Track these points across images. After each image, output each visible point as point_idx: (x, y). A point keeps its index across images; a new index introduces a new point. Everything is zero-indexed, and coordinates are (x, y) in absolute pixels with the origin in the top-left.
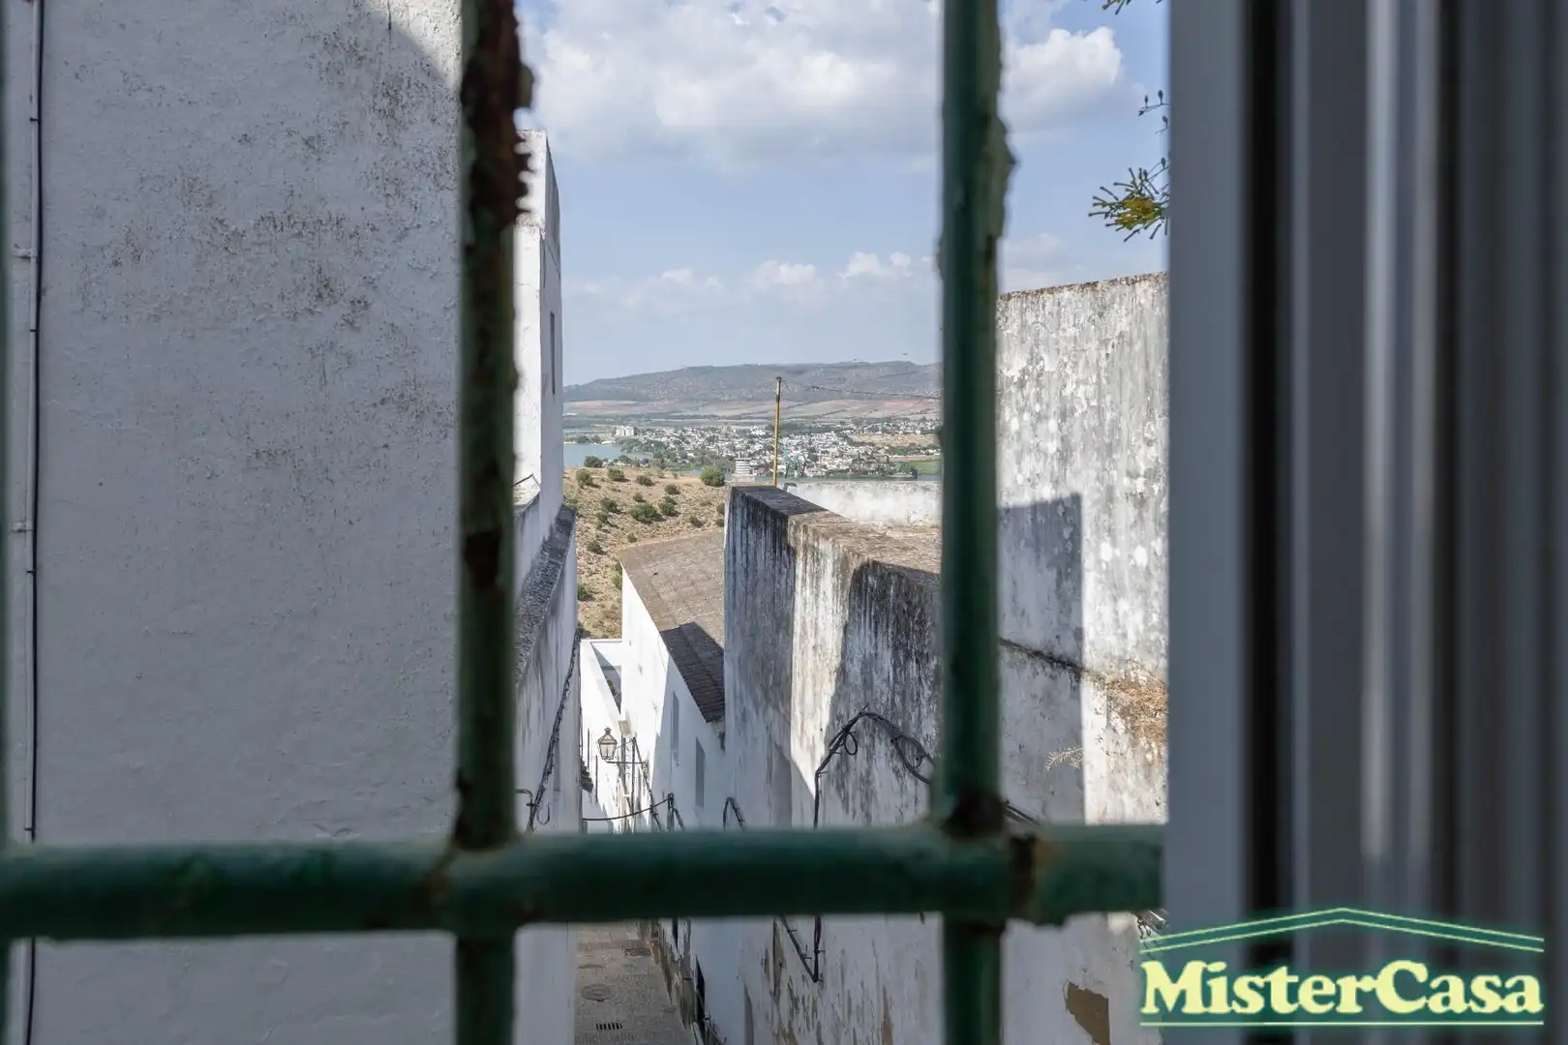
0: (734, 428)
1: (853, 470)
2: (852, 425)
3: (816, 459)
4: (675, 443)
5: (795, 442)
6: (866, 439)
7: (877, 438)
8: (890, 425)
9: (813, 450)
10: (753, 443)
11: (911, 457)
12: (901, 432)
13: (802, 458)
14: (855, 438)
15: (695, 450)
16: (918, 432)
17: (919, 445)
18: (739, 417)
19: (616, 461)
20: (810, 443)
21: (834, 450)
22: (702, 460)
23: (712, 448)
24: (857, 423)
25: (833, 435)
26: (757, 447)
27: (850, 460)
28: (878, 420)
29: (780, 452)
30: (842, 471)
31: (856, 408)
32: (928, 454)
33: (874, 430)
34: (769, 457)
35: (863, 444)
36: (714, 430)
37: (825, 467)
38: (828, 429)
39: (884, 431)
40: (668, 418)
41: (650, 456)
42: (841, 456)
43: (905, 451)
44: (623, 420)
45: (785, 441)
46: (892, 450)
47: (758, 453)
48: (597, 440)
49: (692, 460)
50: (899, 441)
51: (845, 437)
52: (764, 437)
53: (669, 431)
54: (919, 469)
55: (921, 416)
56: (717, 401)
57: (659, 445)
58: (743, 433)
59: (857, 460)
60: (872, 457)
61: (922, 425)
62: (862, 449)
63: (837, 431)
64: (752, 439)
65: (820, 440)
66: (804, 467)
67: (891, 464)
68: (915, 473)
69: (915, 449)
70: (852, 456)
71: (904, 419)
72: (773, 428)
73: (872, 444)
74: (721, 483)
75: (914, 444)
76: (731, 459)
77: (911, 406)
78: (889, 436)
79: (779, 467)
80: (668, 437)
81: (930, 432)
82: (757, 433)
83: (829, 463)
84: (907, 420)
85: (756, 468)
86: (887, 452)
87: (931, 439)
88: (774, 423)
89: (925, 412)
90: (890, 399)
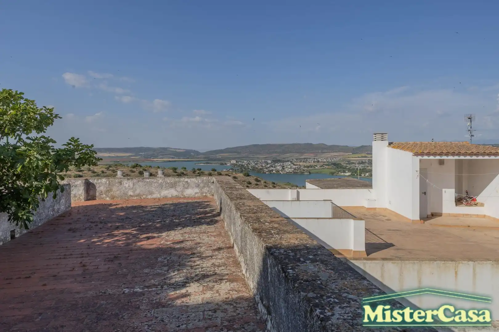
0: (263, 161)
1: (293, 172)
2: (295, 160)
3: (284, 169)
4: (247, 165)
5: (279, 165)
6: (298, 164)
7: (301, 164)
8: (305, 160)
9: (284, 167)
10: (268, 165)
11: (310, 168)
12: (308, 162)
14: (295, 163)
15: (252, 167)
16: (312, 162)
18: (265, 158)
19: (230, 170)
20: (283, 165)
21: (289, 167)
22: (253, 169)
23: (256, 166)
24: (297, 159)
25: (290, 163)
26: (268, 166)
27: (293, 169)
28: (302, 159)
29: (274, 167)
30: (291, 172)
31: (297, 155)
32: (314, 168)
33: (301, 161)
35: (297, 165)
36: (258, 161)
37: (286, 171)
38: (288, 161)
39: (303, 162)
40: (246, 158)
41: (239, 168)
42: (291, 168)
43: (308, 167)
44: (234, 159)
45: (276, 164)
46: (305, 167)
48: (226, 164)
49: (250, 169)
50: (308, 164)
51: (293, 163)
52: (271, 163)
53: (245, 162)
54: (311, 171)
55: (314, 158)
56: (259, 154)
57: (242, 165)
58: (265, 162)
59: (295, 169)
60: (299, 168)
61: (314, 160)
62: (297, 166)
63: (291, 162)
64: (267, 163)
65: (286, 164)
66: (280, 171)
67: (304, 170)
68: (310, 173)
69: (311, 166)
70: (293, 168)
71: (309, 159)
72: (274, 161)
73: (299, 165)
74: (248, 176)
75: (310, 165)
76: (261, 169)
77: (312, 155)
78: (304, 163)
79: (274, 171)
80: (245, 163)
81: (315, 162)
82: (269, 162)
83: (287, 170)
84: (310, 158)
85: (267, 171)
86: (303, 167)
87: (315, 164)
88: (274, 160)
89: (315, 156)
90: (306, 153)
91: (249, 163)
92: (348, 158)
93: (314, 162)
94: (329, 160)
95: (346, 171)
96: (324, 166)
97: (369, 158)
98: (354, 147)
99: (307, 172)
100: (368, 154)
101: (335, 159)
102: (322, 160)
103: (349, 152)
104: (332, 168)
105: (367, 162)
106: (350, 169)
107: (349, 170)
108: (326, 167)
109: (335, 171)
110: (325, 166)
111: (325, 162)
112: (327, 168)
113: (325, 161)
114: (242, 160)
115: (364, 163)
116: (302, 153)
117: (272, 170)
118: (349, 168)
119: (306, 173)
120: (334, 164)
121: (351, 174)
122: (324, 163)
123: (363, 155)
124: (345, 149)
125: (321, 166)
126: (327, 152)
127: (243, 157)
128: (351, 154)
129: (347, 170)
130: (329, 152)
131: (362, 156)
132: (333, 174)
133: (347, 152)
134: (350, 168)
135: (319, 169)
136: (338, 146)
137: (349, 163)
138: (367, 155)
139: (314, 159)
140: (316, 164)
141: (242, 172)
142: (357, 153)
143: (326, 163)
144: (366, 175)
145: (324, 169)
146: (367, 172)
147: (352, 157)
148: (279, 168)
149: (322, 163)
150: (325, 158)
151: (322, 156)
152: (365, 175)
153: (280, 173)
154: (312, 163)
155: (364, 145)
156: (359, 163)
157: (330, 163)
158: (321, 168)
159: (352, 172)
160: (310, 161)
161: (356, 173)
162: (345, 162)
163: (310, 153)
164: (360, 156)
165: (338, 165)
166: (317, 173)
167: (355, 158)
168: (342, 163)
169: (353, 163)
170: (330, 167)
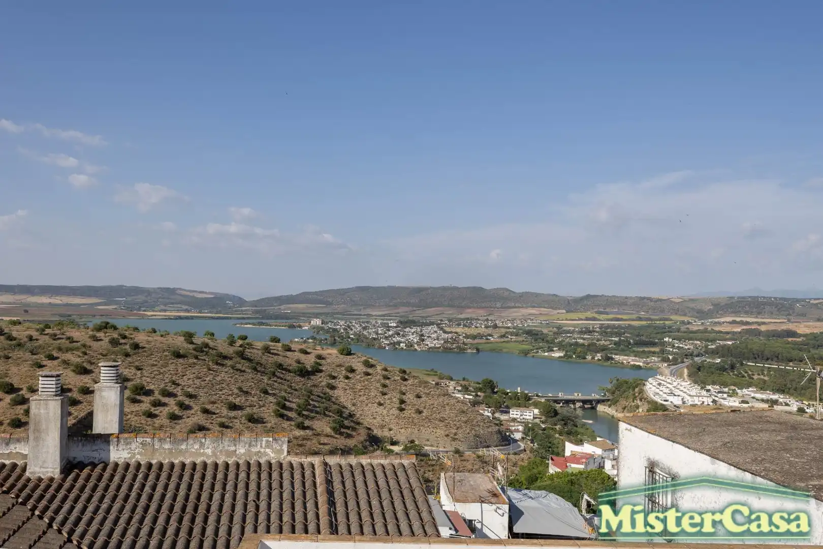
0: (379, 322)
1: (444, 347)
2: (446, 322)
3: (423, 340)
4: (344, 329)
5: (413, 331)
6: (453, 330)
7: (459, 330)
8: (468, 322)
9: (422, 335)
10: (389, 330)
11: (476, 341)
12: (473, 327)
13: (415, 340)
14: (448, 329)
15: (355, 334)
16: (483, 326)
17: (483, 334)
18: (384, 316)
19: (308, 339)
20: (421, 331)
21: (434, 336)
22: (358, 339)
23: (365, 333)
24: (450, 321)
25: (435, 328)
26: (390, 333)
27: (442, 342)
28: (462, 319)
29: (403, 336)
30: (438, 348)
31: (450, 312)
32: (487, 339)
33: (459, 325)
34: (397, 339)
35: (451, 332)
36: (368, 322)
37: (427, 345)
38: (432, 324)
39: (465, 326)
40: (344, 314)
41: (328, 336)
42: (438, 339)
43: (474, 337)
44: (316, 316)
45: (407, 329)
46: (467, 337)
47: (390, 336)
48: (300, 327)
49: (352, 339)
50: (472, 331)
51: (442, 329)
52: (396, 327)
53: (342, 323)
54: (480, 347)
55: (486, 318)
56: (372, 306)
57: (335, 330)
58: (383, 325)
59: (446, 341)
60: (455, 340)
61: (486, 323)
62: (450, 336)
63: (438, 325)
64: (388, 328)
65: (426, 330)
66: (416, 346)
67: (466, 344)
68: (478, 350)
69: (480, 336)
70: (444, 339)
71: (476, 319)
72: (401, 322)
73: (456, 333)
74: (349, 353)
75: (479, 333)
76: (374, 339)
77: (481, 312)
78: (466, 329)
79: (401, 344)
80: (341, 326)
81: (490, 327)
82: (392, 325)
83: (430, 343)
84: (479, 320)
85: (388, 345)
86: (464, 337)
87: (490, 331)
88: (402, 320)
89: (489, 315)
90: (470, 308)
91: (349, 327)
92: (558, 319)
93: (487, 327)
94: (518, 323)
95: (555, 349)
96: (507, 335)
97: (601, 321)
98: (570, 298)
99: (473, 349)
100: (598, 313)
101: (530, 323)
102: (503, 322)
103: (559, 309)
104: (524, 341)
105: (598, 330)
106: (563, 344)
107: (561, 347)
108: (511, 339)
109: (531, 347)
110: (510, 337)
111: (509, 328)
112: (515, 341)
113: (510, 325)
114: (335, 319)
115: (590, 332)
116: (462, 307)
117: (399, 343)
118: (560, 342)
119: (469, 351)
120: (529, 333)
121: (565, 356)
122: (508, 330)
123: (589, 314)
124: (553, 302)
125: (503, 336)
126: (515, 307)
127: (338, 313)
128: (564, 311)
129: (556, 347)
130: (519, 307)
131: (586, 318)
132: (526, 353)
133: (556, 309)
134: (563, 341)
135: (497, 342)
136: (537, 295)
137: (560, 330)
138: (596, 316)
139: (487, 320)
140: (490, 333)
141: (333, 344)
142: (575, 311)
143: (511, 330)
144: (596, 358)
145: (508, 342)
146: (598, 352)
147: (567, 320)
148: (415, 339)
149: (503, 331)
150: (510, 319)
151: (502, 314)
152: (593, 358)
153: (416, 350)
154: (482, 330)
155: (592, 294)
156: (581, 332)
157: (521, 331)
158: (502, 340)
159: (567, 352)
160: (478, 325)
161: (574, 353)
162: (551, 329)
163: (478, 308)
164: (583, 317)
165: (537, 335)
166: (492, 350)
167: (572, 321)
168: (545, 331)
169: (569, 332)
170: (520, 339)
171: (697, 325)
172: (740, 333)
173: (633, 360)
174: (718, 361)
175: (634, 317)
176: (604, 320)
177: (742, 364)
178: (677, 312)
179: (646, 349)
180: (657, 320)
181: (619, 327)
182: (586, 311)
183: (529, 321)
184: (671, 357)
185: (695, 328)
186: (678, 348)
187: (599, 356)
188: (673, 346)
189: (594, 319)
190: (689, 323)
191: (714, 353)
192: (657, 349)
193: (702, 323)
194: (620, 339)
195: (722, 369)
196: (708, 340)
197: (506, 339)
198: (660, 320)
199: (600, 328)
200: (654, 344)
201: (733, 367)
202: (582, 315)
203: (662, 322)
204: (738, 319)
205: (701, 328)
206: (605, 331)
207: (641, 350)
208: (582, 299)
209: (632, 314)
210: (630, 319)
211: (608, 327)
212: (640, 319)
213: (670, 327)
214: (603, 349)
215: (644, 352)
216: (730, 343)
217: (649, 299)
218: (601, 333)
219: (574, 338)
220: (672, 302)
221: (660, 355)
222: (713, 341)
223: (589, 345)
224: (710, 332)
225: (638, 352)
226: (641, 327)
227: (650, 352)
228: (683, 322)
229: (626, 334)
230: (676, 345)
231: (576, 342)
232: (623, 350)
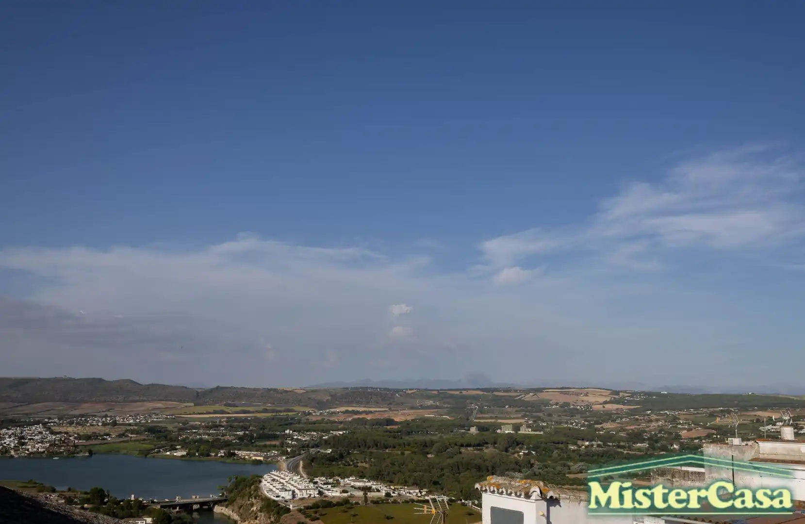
1: (48, 452)
2: (56, 420)
3: (23, 444)
5: (10, 432)
6: (63, 429)
7: (70, 429)
8: (83, 419)
9: (22, 438)
11: (94, 442)
12: (89, 424)
13: (12, 445)
14: (56, 429)
16: (100, 424)
17: (99, 433)
20: (22, 433)
21: (39, 438)
24: (60, 418)
25: (40, 428)
27: (48, 445)
28: (75, 417)
30: (41, 452)
31: (62, 407)
32: (103, 439)
33: (71, 423)
35: (60, 433)
37: (28, 450)
38: (37, 423)
39: (78, 424)
42: (42, 442)
43: (88, 438)
45: (3, 431)
46: (79, 437)
50: (87, 430)
51: (49, 429)
54: (94, 449)
55: (104, 414)
59: (53, 444)
60: (64, 442)
61: (104, 420)
62: (58, 437)
63: (44, 424)
65: (29, 431)
66: (12, 451)
67: (77, 447)
68: (91, 453)
69: (95, 436)
70: (49, 441)
71: (93, 416)
73: (66, 433)
75: (95, 433)
77: (100, 407)
78: (80, 428)
81: (108, 424)
83: (31, 447)
84: (95, 416)
86: (75, 438)
89: (108, 410)
90: (86, 402)
92: (185, 414)
93: (104, 424)
94: (141, 419)
95: (178, 447)
96: (126, 434)
97: (229, 413)
98: (199, 391)
99: (85, 452)
100: (227, 405)
101: (155, 418)
102: (124, 419)
103: (188, 402)
104: (144, 440)
105: (225, 423)
106: (187, 441)
107: (185, 444)
108: (131, 437)
109: (152, 446)
110: (130, 435)
111: (130, 425)
112: (135, 441)
113: (131, 421)
115: (217, 426)
116: (77, 401)
118: (184, 440)
119: (80, 454)
120: (152, 430)
121: (187, 454)
122: (129, 428)
123: (217, 407)
124: (181, 394)
125: (120, 436)
126: (140, 401)
128: (192, 404)
129: (178, 445)
130: (143, 401)
131: (214, 411)
132: (146, 453)
133: (183, 401)
134: (187, 438)
135: (114, 443)
136: (164, 387)
137: (186, 426)
138: (224, 408)
139: (106, 416)
140: (107, 431)
142: (205, 403)
143: (132, 428)
144: (219, 455)
145: (126, 442)
146: (222, 448)
147: (194, 414)
149: (124, 428)
150: (132, 414)
151: (127, 409)
153: (11, 456)
154: (100, 429)
155: (221, 385)
156: (208, 427)
157: (143, 429)
158: (121, 439)
159: (190, 449)
160: (94, 423)
161: (198, 451)
162: (176, 424)
163: (96, 402)
164: (212, 411)
165: (160, 432)
166: (109, 452)
167: (198, 415)
168: (170, 427)
169: (194, 427)
170: (143, 437)
171: (316, 415)
172: (350, 422)
173: (255, 455)
174: (329, 451)
175: (261, 408)
176: (233, 413)
177: (349, 453)
178: (299, 402)
179: (268, 443)
180: (281, 412)
181: (246, 420)
182: (214, 403)
183: (154, 416)
184: (289, 450)
185: (314, 419)
186: (297, 440)
187: (222, 453)
188: (292, 439)
189: (223, 412)
190: (309, 414)
191: (327, 443)
192: (277, 443)
193: (321, 414)
194: (244, 433)
195: (331, 459)
196: (323, 431)
197: (126, 439)
198: (285, 411)
199: (227, 422)
200: (275, 437)
201: (342, 456)
202: (211, 408)
203: (285, 414)
204: (350, 409)
205: (319, 418)
206: (232, 425)
207: (263, 444)
208: (212, 391)
209: (259, 406)
210: (257, 412)
211: (236, 419)
212: (265, 411)
213: (292, 419)
214: (227, 444)
215: (265, 446)
216: (341, 433)
217: (275, 390)
218: (226, 428)
219: (200, 435)
220: (296, 393)
221: (280, 448)
222: (327, 431)
223: (214, 441)
224: (327, 423)
225: (259, 446)
226: (267, 420)
227: (271, 446)
228: (304, 413)
229: (251, 428)
230: (295, 437)
231: (201, 439)
232: (247, 445)
